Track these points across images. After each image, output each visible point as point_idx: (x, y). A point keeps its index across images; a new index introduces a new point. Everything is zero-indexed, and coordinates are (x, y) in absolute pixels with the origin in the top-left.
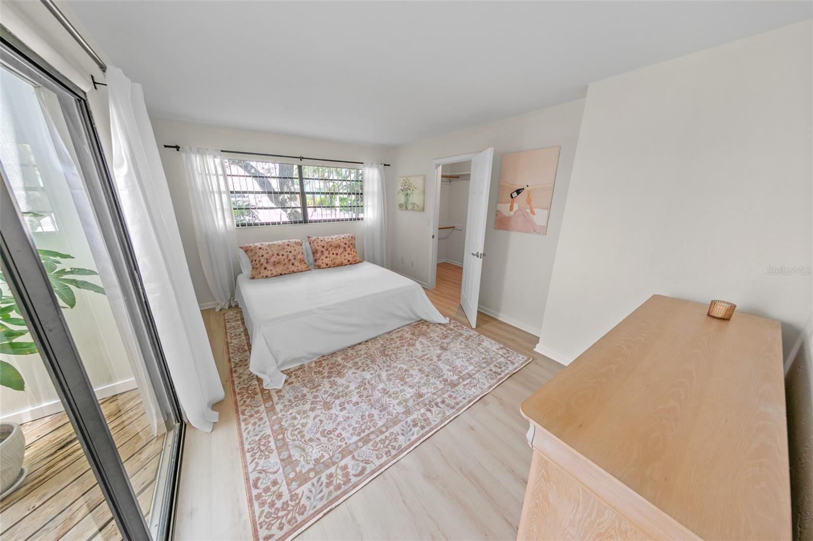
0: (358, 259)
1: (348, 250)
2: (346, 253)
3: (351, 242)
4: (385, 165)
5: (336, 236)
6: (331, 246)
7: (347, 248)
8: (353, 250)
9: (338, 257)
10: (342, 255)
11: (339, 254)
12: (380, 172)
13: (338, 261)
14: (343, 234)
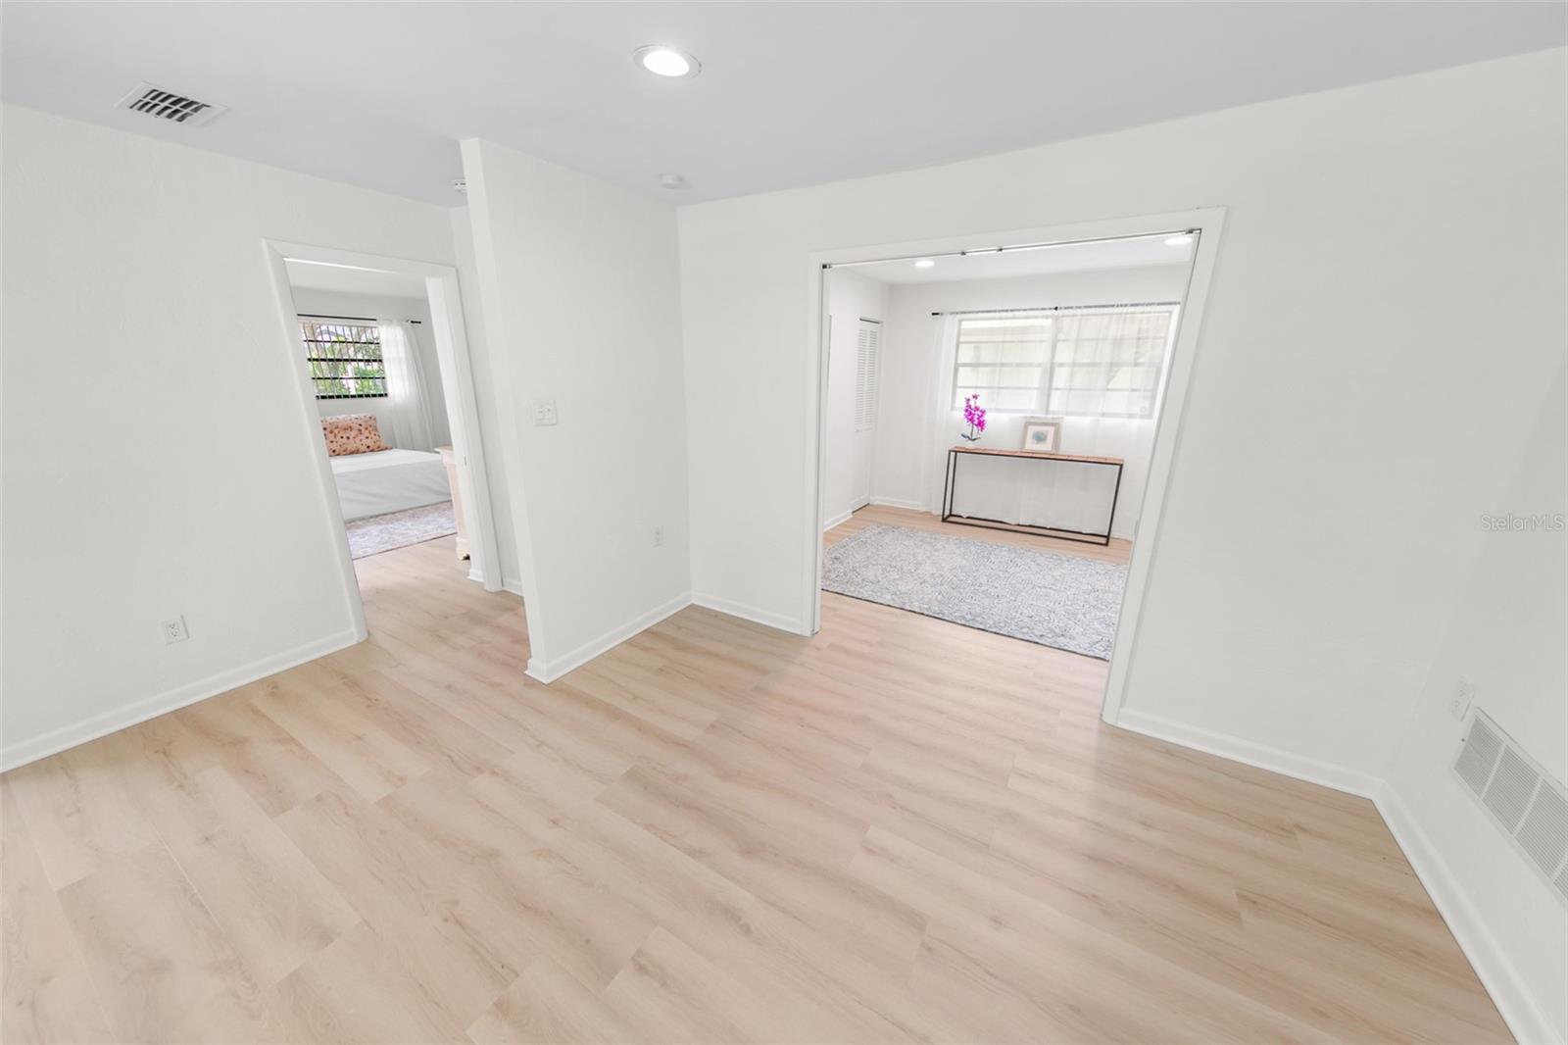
0: (383, 445)
1: (367, 433)
2: (363, 437)
3: (369, 423)
4: (412, 322)
5: (344, 416)
6: (337, 428)
7: (363, 431)
8: (373, 433)
10: (357, 440)
11: (351, 437)
12: (406, 331)
13: (351, 446)
14: (355, 413)
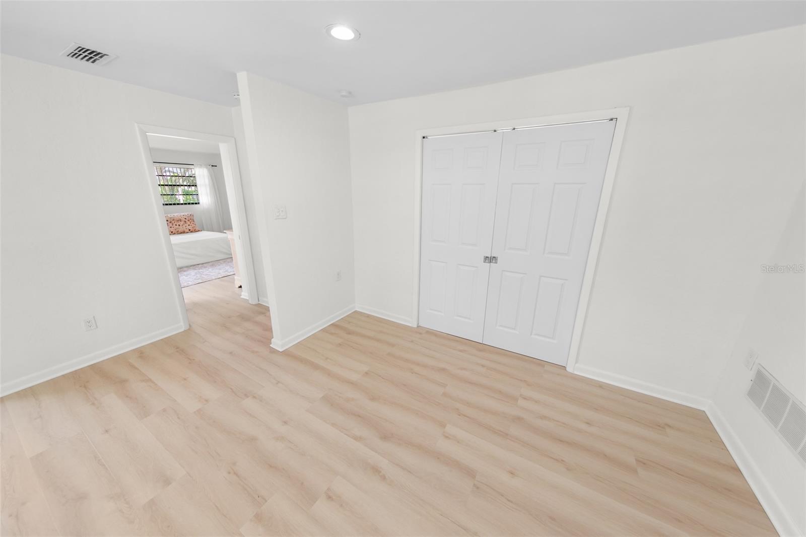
0: (197, 229)
1: (189, 223)
2: (187, 225)
3: (190, 218)
4: (212, 166)
5: (177, 214)
6: (173, 220)
7: (187, 222)
8: (192, 223)
9: (181, 227)
10: (184, 226)
11: (181, 225)
12: (209, 170)
13: (181, 229)
14: (183, 213)
